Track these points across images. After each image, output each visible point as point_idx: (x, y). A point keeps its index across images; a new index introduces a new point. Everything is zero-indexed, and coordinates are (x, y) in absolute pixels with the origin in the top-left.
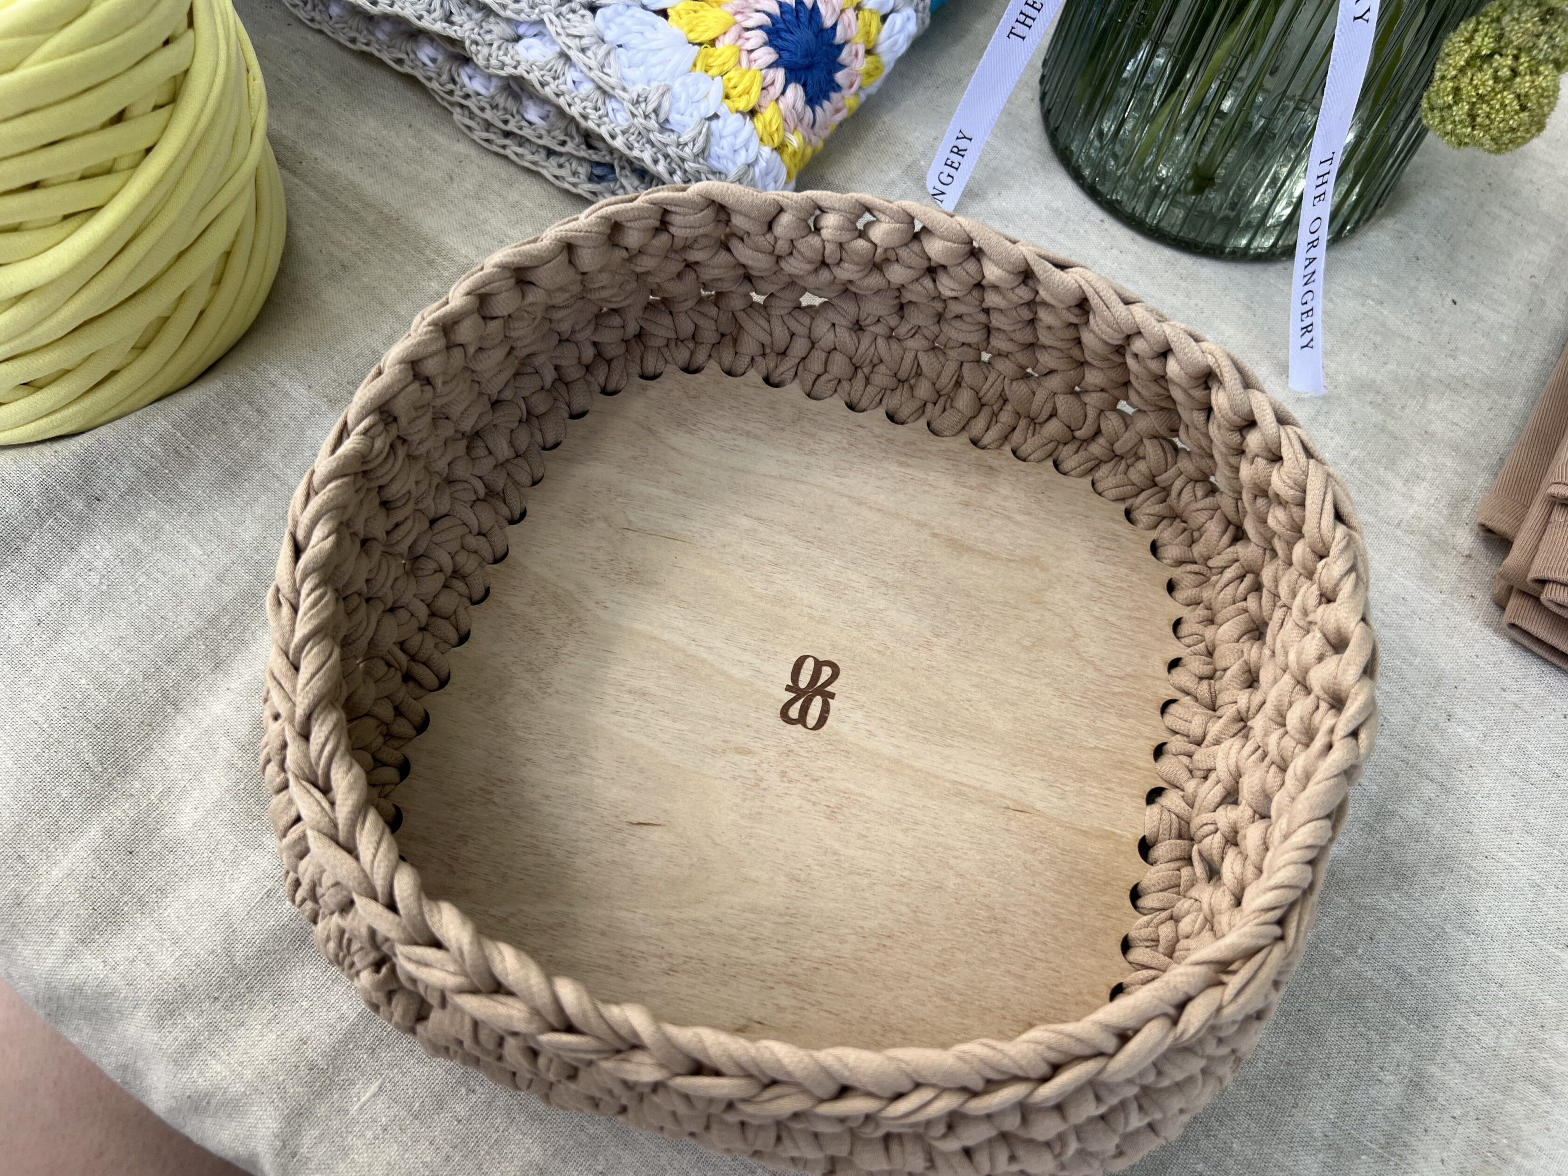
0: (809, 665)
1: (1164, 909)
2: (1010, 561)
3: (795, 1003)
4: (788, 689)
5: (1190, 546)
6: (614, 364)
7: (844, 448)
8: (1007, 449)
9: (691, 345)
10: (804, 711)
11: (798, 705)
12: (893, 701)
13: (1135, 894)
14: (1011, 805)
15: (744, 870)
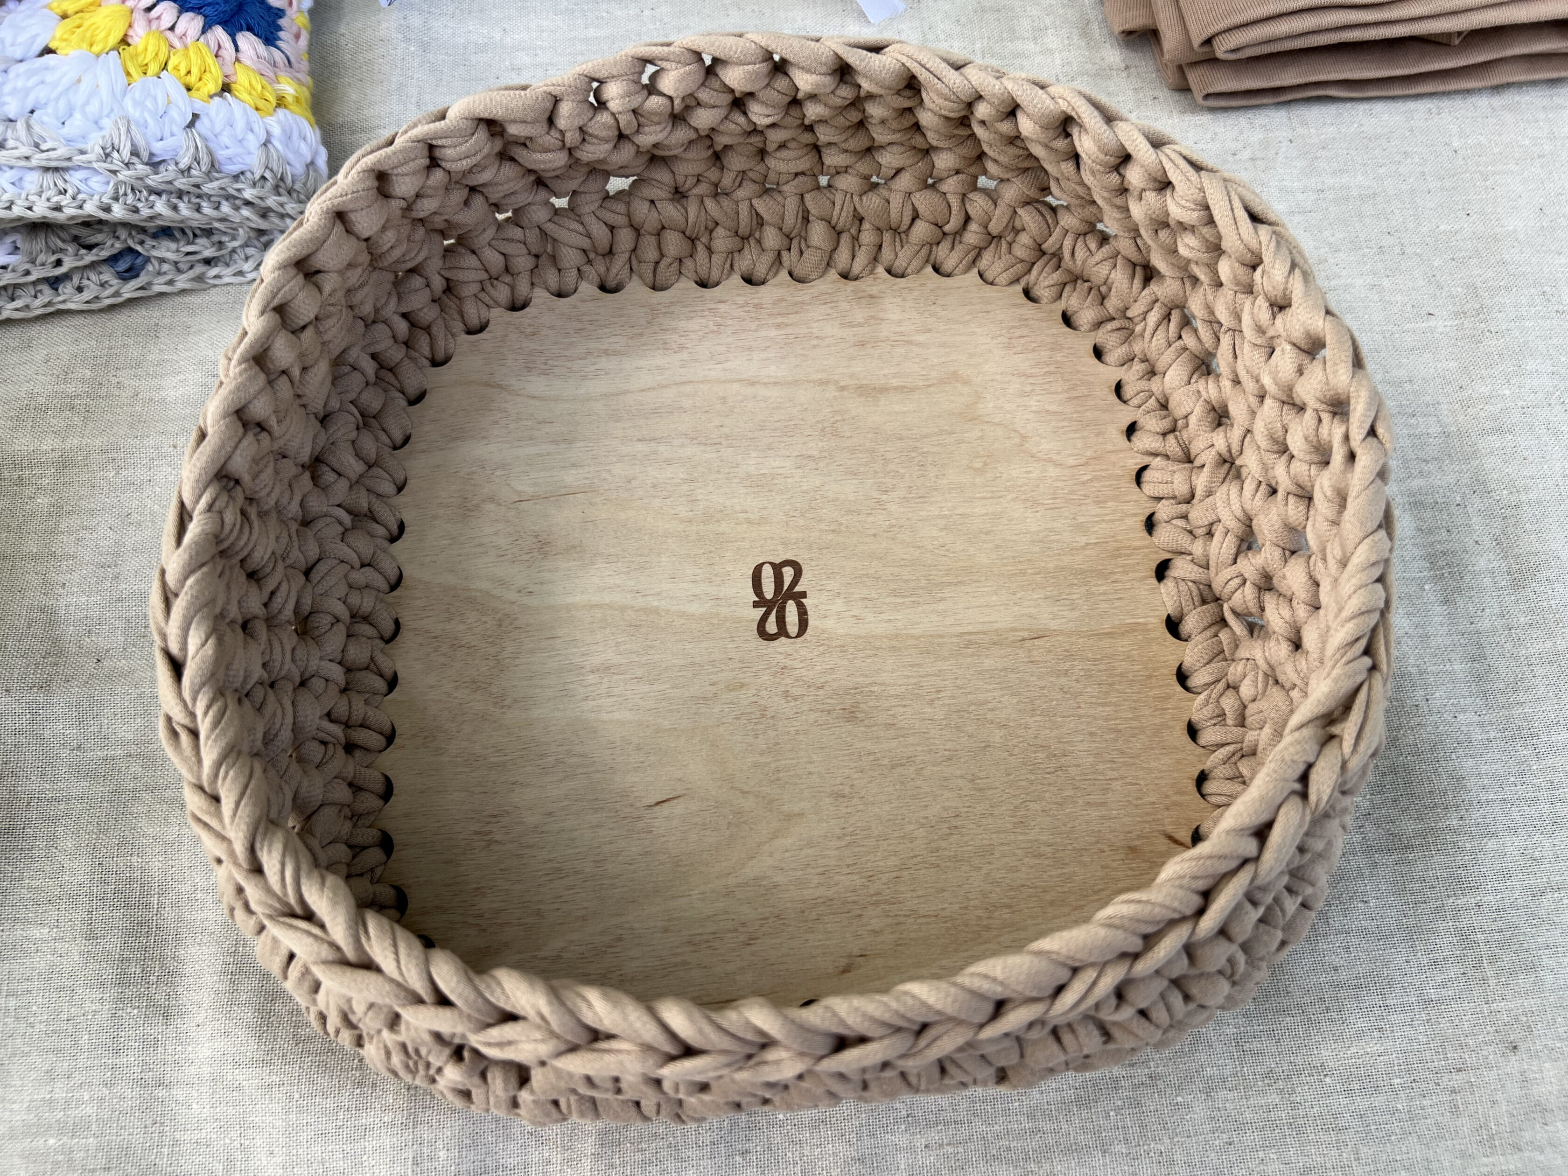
0: (768, 573)
1: (1218, 681)
2: (929, 386)
3: (889, 920)
4: (756, 605)
5: (1102, 304)
6: (434, 330)
7: (713, 332)
8: (880, 270)
9: (508, 279)
10: (781, 621)
11: (772, 618)
12: (867, 576)
13: (1182, 677)
14: (1026, 634)
15: (785, 808)
